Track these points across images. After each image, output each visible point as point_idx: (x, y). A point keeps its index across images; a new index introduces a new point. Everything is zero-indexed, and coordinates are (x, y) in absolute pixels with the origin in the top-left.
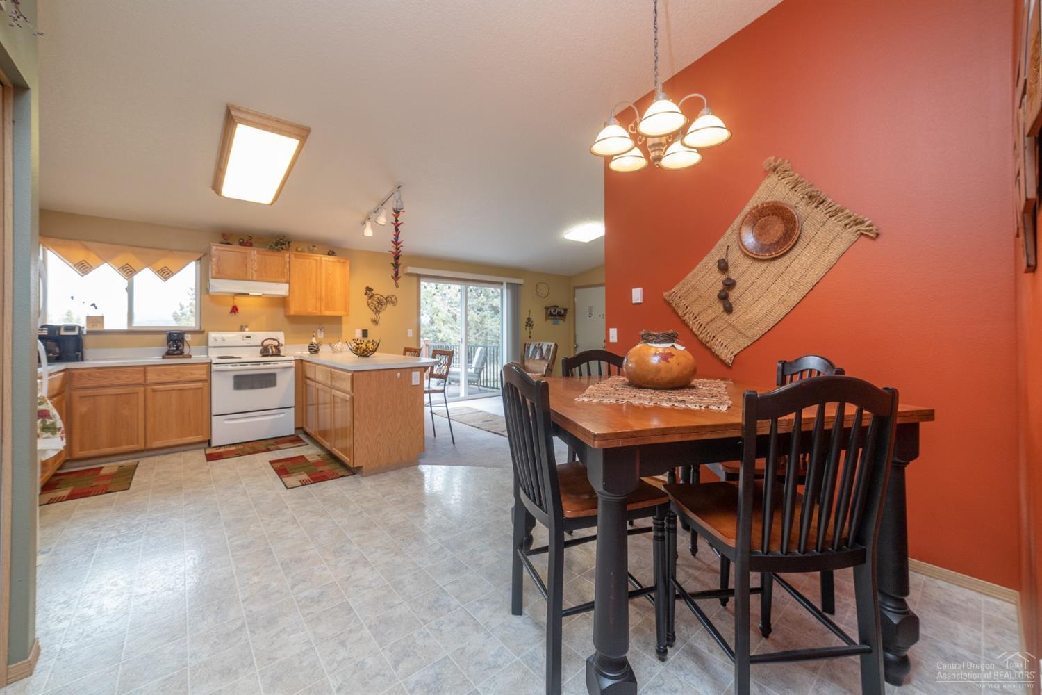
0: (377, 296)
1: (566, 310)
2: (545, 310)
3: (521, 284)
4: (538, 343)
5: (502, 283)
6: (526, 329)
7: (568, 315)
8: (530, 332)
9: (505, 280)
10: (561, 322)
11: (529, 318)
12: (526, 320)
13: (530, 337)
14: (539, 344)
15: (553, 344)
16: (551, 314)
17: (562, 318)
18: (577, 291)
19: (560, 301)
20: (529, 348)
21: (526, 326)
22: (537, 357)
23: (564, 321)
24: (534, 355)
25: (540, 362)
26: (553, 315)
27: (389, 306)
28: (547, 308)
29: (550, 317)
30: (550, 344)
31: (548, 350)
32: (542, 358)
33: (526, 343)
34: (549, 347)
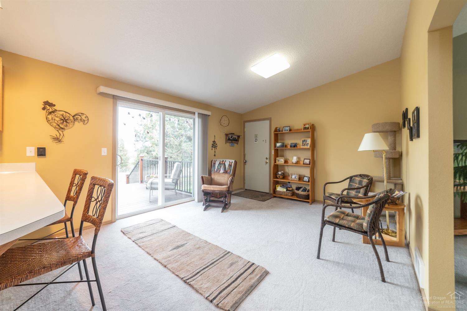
0: (61, 113)
1: (239, 137)
2: (225, 136)
3: (209, 116)
4: (222, 160)
5: (194, 113)
6: (212, 149)
7: (240, 140)
8: (215, 152)
9: (197, 111)
10: (235, 145)
11: (214, 142)
12: (212, 143)
13: (215, 155)
14: (223, 161)
15: (233, 161)
16: (229, 139)
17: (236, 142)
18: (247, 124)
19: (234, 129)
20: (215, 164)
21: (212, 147)
22: (222, 171)
23: (237, 144)
24: (219, 170)
25: (224, 175)
26: (232, 140)
28: (227, 135)
29: (229, 141)
30: (231, 161)
31: (230, 166)
32: (226, 172)
33: (212, 160)
34: (231, 164)
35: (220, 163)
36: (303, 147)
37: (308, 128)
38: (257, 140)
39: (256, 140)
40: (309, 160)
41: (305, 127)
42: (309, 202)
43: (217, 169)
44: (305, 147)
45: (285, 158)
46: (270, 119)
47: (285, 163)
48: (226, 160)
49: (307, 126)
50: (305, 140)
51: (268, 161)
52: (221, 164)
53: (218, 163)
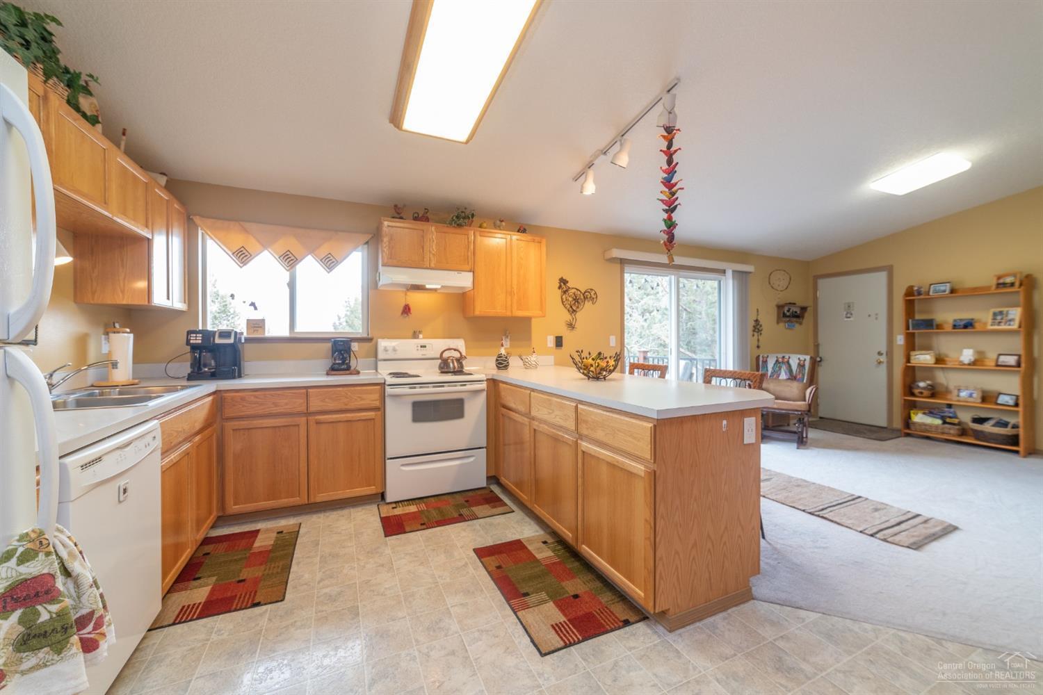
1: (804, 309)
2: (776, 309)
3: (750, 273)
4: (780, 356)
5: (724, 272)
6: (753, 335)
7: (806, 315)
8: (758, 340)
9: (730, 268)
10: (797, 325)
11: (757, 321)
12: (753, 323)
13: (758, 347)
14: (783, 357)
16: (785, 315)
17: (797, 320)
18: (821, 282)
19: (797, 296)
20: (765, 362)
21: (754, 331)
22: (783, 376)
23: (801, 324)
24: (776, 373)
25: (789, 383)
26: (788, 317)
27: (588, 304)
28: (780, 307)
29: (784, 319)
30: (802, 357)
31: (801, 366)
32: (792, 378)
33: (759, 356)
34: (802, 362)
35: (777, 361)
36: (996, 327)
37: (1012, 285)
38: (851, 314)
39: (849, 315)
40: (1016, 358)
41: (1001, 281)
42: (1017, 452)
43: (772, 373)
44: (1003, 327)
45: (937, 352)
46: (890, 270)
47: (936, 363)
48: (791, 355)
49: (1009, 280)
50: (1001, 313)
51: (883, 359)
52: (779, 363)
53: (774, 362)
